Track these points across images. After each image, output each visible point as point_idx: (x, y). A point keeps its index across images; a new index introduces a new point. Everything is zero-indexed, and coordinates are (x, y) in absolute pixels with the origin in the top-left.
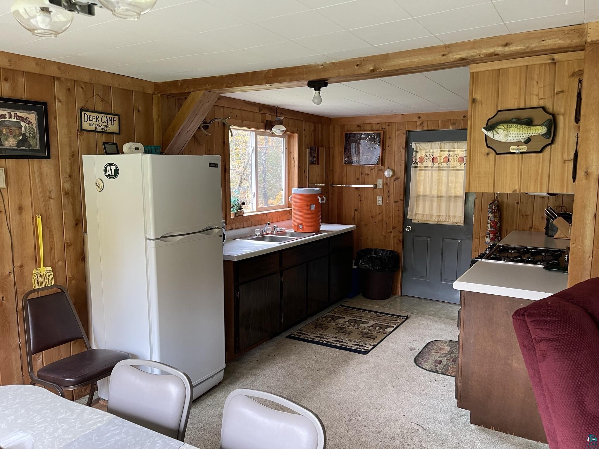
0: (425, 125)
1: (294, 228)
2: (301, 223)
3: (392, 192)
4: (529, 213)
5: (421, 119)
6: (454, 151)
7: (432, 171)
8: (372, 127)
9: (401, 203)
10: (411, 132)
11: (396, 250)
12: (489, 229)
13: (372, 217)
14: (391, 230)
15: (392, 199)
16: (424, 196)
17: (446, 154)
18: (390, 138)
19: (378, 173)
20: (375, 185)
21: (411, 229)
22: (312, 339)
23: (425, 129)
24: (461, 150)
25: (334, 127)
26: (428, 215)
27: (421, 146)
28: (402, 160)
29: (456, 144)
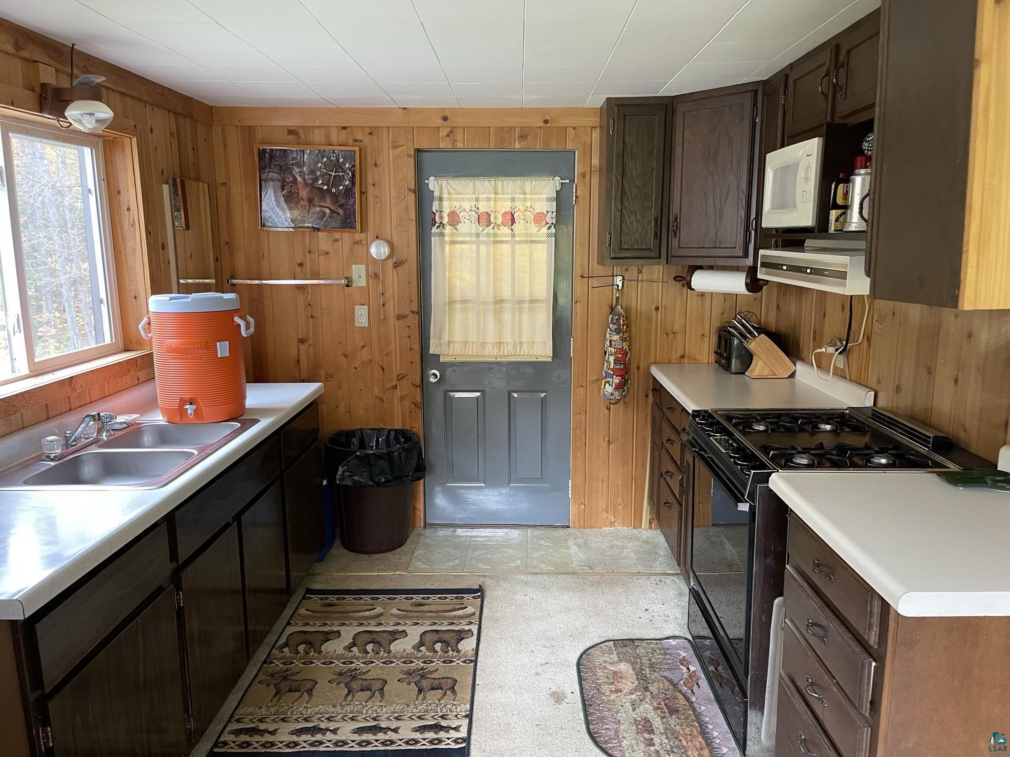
0: (459, 137)
1: (166, 411)
2: (191, 398)
3: (389, 293)
4: (677, 327)
5: (448, 122)
6: (525, 200)
7: (478, 243)
8: (328, 136)
9: (413, 320)
10: (424, 154)
11: (408, 427)
12: (612, 366)
13: (346, 356)
14: (394, 384)
15: (392, 311)
16: (465, 301)
17: (506, 206)
18: (376, 165)
19: (352, 250)
20: (346, 278)
21: (439, 377)
22: (288, 746)
23: (460, 145)
24: (538, 196)
25: (223, 132)
26: (475, 345)
27: (450, 186)
28: (410, 219)
29: (529, 184)
